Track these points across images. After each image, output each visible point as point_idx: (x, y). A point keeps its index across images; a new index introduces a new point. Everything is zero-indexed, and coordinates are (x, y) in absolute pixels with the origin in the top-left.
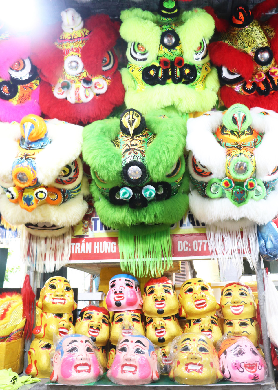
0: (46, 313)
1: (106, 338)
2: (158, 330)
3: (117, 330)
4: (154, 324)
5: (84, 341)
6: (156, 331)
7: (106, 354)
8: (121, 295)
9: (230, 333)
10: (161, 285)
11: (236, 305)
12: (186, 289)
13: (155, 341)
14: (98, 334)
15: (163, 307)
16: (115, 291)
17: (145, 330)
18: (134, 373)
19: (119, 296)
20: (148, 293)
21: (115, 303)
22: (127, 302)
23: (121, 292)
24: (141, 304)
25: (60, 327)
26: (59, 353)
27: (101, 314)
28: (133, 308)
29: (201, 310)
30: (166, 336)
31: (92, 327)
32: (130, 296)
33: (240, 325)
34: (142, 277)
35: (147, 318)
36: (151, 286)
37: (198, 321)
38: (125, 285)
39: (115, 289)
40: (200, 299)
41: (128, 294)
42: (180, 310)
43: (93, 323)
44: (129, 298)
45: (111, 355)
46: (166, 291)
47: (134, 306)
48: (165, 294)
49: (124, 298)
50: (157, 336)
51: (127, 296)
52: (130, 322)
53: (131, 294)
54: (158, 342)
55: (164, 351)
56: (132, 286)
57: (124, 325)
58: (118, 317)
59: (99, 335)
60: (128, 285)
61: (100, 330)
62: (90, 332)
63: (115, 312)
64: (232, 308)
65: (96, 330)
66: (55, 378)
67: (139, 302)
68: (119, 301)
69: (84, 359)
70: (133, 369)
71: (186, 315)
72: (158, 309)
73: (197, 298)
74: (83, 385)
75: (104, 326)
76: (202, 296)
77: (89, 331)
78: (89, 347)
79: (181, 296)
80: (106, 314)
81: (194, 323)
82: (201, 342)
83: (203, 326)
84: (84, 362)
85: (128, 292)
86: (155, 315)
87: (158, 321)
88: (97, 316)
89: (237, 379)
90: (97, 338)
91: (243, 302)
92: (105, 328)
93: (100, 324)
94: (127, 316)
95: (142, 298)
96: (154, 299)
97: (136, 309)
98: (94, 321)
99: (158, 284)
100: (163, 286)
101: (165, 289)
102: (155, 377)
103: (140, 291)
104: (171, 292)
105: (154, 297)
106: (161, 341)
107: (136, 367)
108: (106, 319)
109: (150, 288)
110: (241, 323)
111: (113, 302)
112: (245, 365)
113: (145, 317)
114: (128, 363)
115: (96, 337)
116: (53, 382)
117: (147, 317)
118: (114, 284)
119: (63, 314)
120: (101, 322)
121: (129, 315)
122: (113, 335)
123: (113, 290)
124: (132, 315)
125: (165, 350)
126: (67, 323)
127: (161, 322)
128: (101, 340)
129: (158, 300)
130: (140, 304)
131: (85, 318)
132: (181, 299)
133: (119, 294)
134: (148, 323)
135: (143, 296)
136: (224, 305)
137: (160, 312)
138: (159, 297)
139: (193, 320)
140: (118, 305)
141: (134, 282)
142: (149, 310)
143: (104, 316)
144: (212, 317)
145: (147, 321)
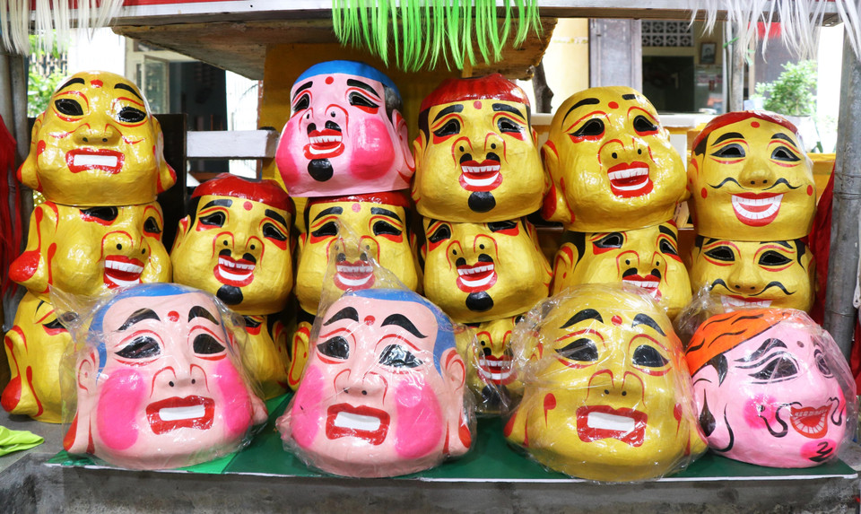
0: (53, 205)
1: (280, 290)
2: (470, 267)
3: (317, 262)
4: (455, 247)
5: (185, 314)
6: (461, 272)
7: (284, 335)
8: (332, 138)
9: (718, 286)
10: (487, 103)
11: (757, 191)
12: (577, 123)
13: (456, 305)
14: (252, 276)
15: (492, 187)
16: (311, 120)
17: (420, 264)
18: (377, 437)
19: (326, 141)
20: (435, 133)
21: (310, 166)
22: (352, 162)
23: (332, 128)
24: (408, 172)
25: (106, 254)
26: (93, 356)
27: (260, 208)
28: (378, 185)
29: (631, 202)
30: (497, 289)
31: (225, 253)
32: (364, 142)
33: (760, 263)
34: (417, 67)
35: (426, 223)
36: (448, 105)
37: (615, 240)
38: (345, 101)
39: (308, 117)
40: (629, 164)
41: (359, 134)
42: (549, 199)
43: (229, 239)
44: (362, 148)
45: (299, 344)
46: (507, 127)
47: (381, 181)
48: (499, 138)
49: (343, 147)
50: (465, 289)
51: (355, 141)
52: (364, 237)
53: (370, 135)
54: (467, 308)
55: (484, 338)
56: (377, 106)
57: (341, 248)
58: (323, 218)
59: (253, 281)
60: (357, 101)
61: (258, 262)
62: (220, 268)
63: (312, 201)
64: (738, 204)
65: (239, 262)
66: (80, 442)
67: (400, 163)
68: (323, 158)
69: (183, 383)
70: (373, 425)
71: (569, 217)
72: (471, 193)
73: (621, 159)
74: (185, 472)
75: (271, 248)
76: (640, 152)
77: (216, 268)
78: (204, 332)
79: (553, 148)
80: (280, 208)
81: (599, 248)
82: (641, 329)
83: (631, 257)
84: (183, 394)
85: (358, 125)
86: (461, 214)
87: (469, 235)
88: (244, 214)
89: (758, 455)
90: (246, 291)
91: (782, 184)
92: (274, 258)
93: (254, 242)
94: (356, 216)
95: (412, 150)
96: (459, 155)
97: (390, 189)
98: (233, 232)
99: (476, 98)
100: (495, 106)
101: (501, 119)
102: (456, 444)
103: (405, 124)
104: (522, 131)
105: (457, 148)
106: (479, 306)
107: (384, 417)
108: (281, 225)
109: (441, 114)
110: (763, 255)
111: (302, 163)
112: (794, 411)
113: (422, 217)
114: (355, 403)
115: (242, 289)
116: (75, 457)
117: (427, 218)
118: (307, 96)
119: (115, 209)
120: (260, 234)
121: (361, 212)
122: (304, 283)
123: (301, 118)
124: (373, 210)
125: (489, 335)
126: (134, 241)
127: (481, 241)
128: (263, 296)
129: (474, 159)
130: (404, 173)
131: (201, 219)
132: (553, 162)
133: (323, 133)
134: (430, 239)
135: (416, 143)
136: (709, 190)
137: (480, 204)
138: (478, 149)
139: (595, 234)
140: (321, 172)
141: (381, 92)
142: (439, 194)
143: (268, 213)
144: (663, 229)
145: (427, 232)
